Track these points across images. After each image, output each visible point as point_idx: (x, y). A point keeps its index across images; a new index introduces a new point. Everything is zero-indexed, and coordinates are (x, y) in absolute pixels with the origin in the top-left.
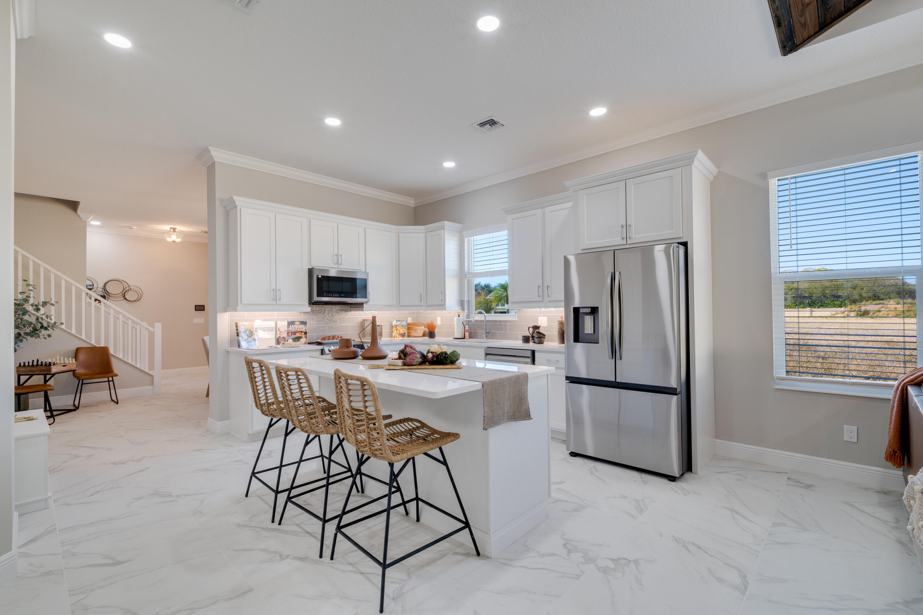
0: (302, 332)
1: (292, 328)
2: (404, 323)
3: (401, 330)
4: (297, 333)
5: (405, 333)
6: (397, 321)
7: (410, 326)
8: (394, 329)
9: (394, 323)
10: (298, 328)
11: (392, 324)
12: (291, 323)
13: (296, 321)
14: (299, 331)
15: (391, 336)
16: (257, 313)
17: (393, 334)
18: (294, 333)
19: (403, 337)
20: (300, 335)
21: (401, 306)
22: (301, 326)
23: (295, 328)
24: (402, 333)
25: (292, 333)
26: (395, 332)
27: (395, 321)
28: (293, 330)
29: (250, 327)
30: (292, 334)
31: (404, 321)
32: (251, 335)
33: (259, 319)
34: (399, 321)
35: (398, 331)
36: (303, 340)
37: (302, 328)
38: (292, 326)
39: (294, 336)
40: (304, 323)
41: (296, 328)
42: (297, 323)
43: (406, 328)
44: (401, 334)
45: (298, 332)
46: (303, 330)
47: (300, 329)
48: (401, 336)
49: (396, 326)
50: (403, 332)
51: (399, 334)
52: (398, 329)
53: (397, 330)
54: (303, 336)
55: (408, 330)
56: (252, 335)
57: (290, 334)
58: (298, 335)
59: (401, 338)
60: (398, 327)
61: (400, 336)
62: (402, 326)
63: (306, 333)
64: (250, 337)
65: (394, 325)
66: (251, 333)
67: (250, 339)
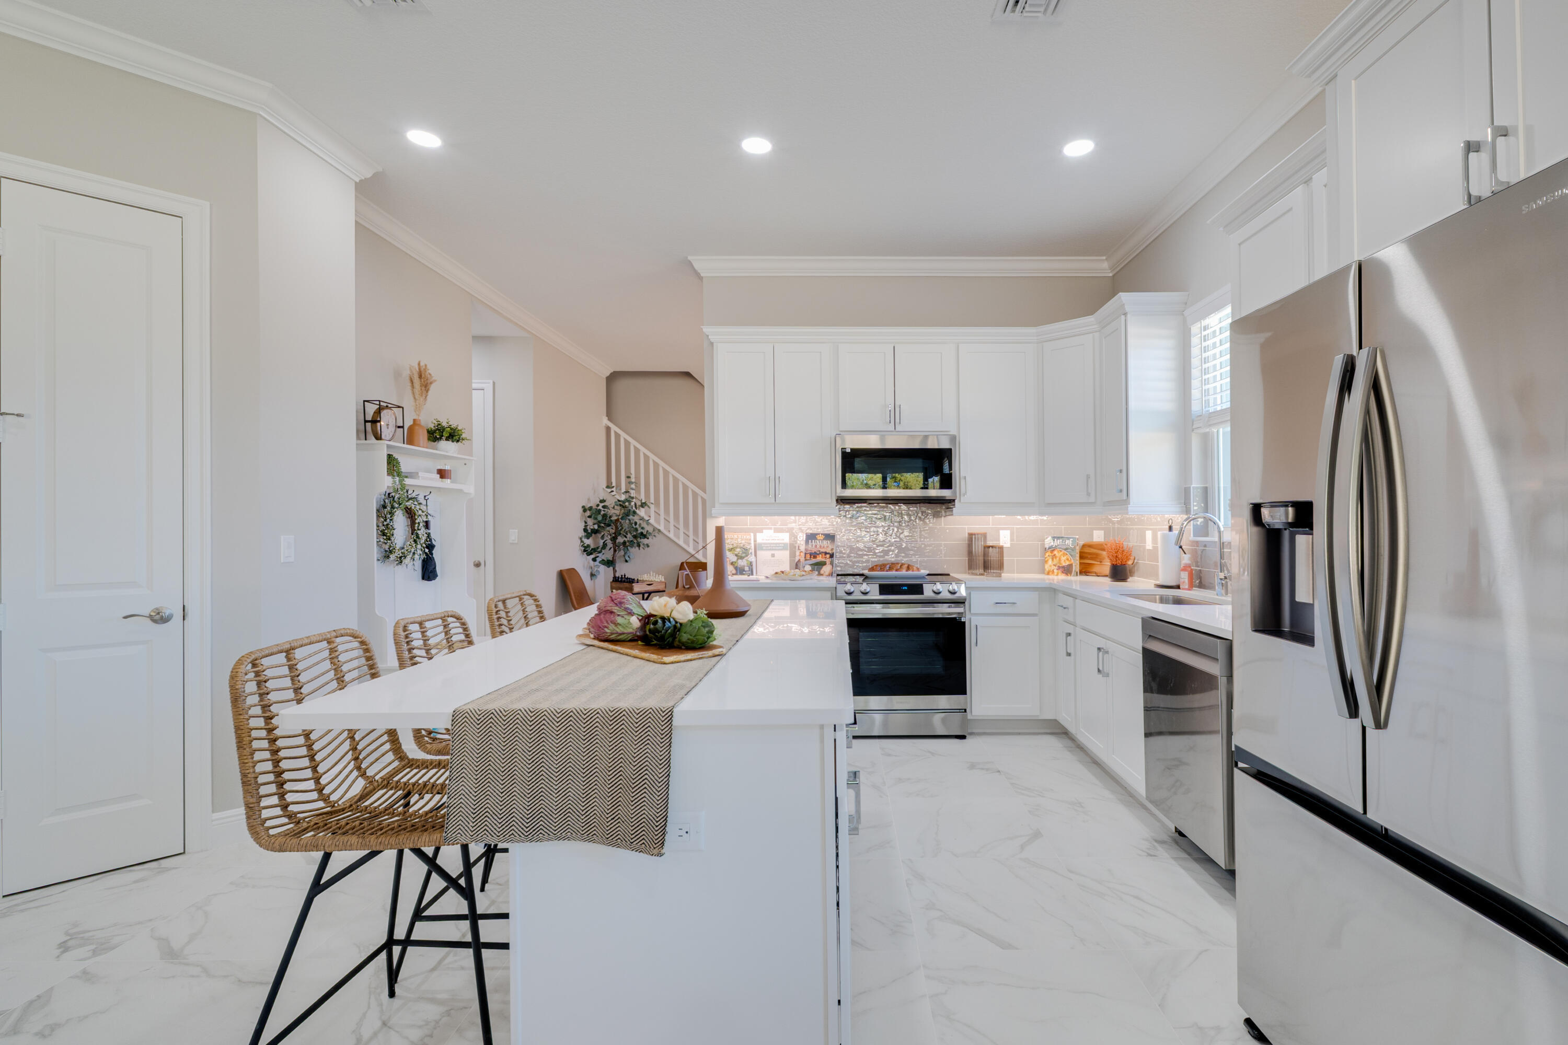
0: (826, 553)
1: (814, 546)
2: (1069, 543)
3: (1063, 558)
4: (818, 554)
5: (1070, 566)
6: (1054, 538)
7: (1087, 550)
8: (1047, 554)
9: (1049, 542)
10: (821, 547)
11: (1044, 544)
12: (811, 537)
13: (819, 534)
14: (822, 552)
15: (1043, 571)
17: (1047, 567)
18: (814, 555)
19: (1067, 574)
20: (824, 560)
21: (1051, 504)
22: (825, 542)
23: (816, 546)
24: (1064, 564)
25: (811, 555)
26: (1050, 562)
27: (1050, 538)
28: (814, 550)
29: (743, 542)
30: (811, 557)
31: (1068, 538)
32: (744, 555)
33: (773, 529)
34: (1058, 538)
35: (1056, 561)
36: (827, 569)
37: (827, 546)
38: (812, 542)
39: (814, 561)
40: (830, 537)
41: (818, 547)
42: (820, 537)
43: (1078, 554)
44: (1063, 567)
45: (821, 553)
46: (829, 551)
47: (824, 547)
48: (1063, 572)
49: (1052, 549)
50: (1068, 563)
51: (1059, 568)
52: (1057, 555)
53: (1054, 557)
54: (828, 561)
55: (1082, 558)
56: (747, 556)
57: (808, 556)
58: (820, 558)
59: (1062, 577)
60: (1055, 552)
61: (1060, 571)
62: (1066, 549)
63: (832, 556)
64: (742, 558)
65: (1047, 546)
66: (746, 551)
67: (741, 563)
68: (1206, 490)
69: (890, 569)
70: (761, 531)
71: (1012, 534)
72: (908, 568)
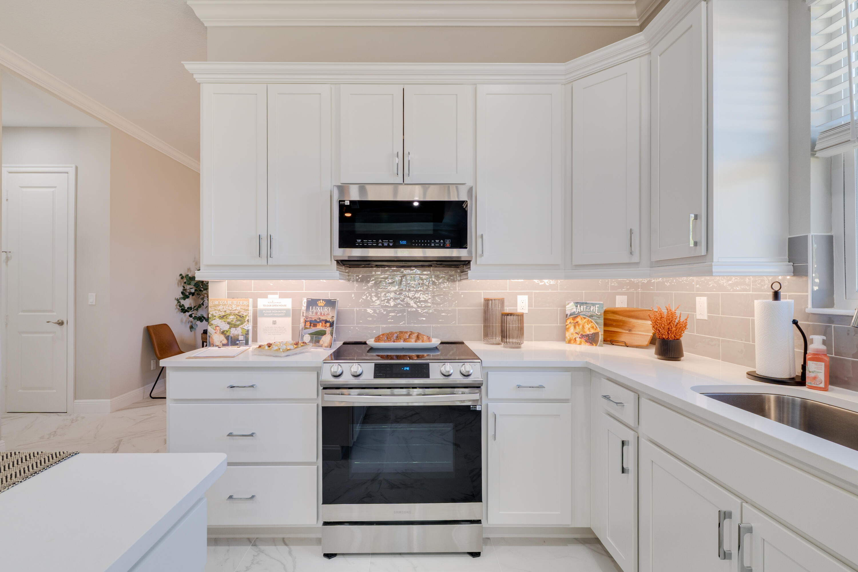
0: (326, 321)
2: (595, 309)
3: (587, 326)
4: (319, 322)
5: (596, 335)
6: (577, 304)
7: (611, 317)
8: (568, 321)
9: (570, 308)
10: (321, 314)
11: (565, 310)
12: (312, 303)
13: (320, 300)
14: (323, 320)
15: (563, 338)
16: (271, 283)
17: (568, 335)
18: (314, 323)
19: (591, 344)
20: (323, 329)
21: (578, 266)
22: (326, 309)
23: (316, 313)
24: (588, 333)
25: (311, 324)
26: (572, 330)
27: (572, 304)
28: (314, 317)
29: (239, 308)
30: (310, 326)
31: (594, 305)
32: (238, 323)
33: (276, 294)
34: (582, 304)
35: (578, 329)
36: (327, 339)
37: (328, 314)
38: (312, 308)
39: (313, 330)
40: (331, 303)
41: (319, 314)
42: (321, 303)
43: (602, 321)
44: (587, 336)
45: (321, 321)
46: (329, 318)
47: (324, 315)
48: (586, 341)
49: (575, 316)
50: (592, 331)
51: (582, 336)
52: (580, 322)
53: (576, 324)
54: (328, 330)
55: (605, 325)
56: (242, 324)
57: (308, 324)
58: (319, 327)
59: (586, 348)
60: (578, 319)
61: (583, 340)
62: (591, 316)
63: (332, 325)
64: (235, 326)
65: (568, 313)
66: (241, 318)
67: (234, 332)
68: (830, 240)
69: (398, 339)
70: (265, 296)
71: (530, 300)
72: (418, 338)
